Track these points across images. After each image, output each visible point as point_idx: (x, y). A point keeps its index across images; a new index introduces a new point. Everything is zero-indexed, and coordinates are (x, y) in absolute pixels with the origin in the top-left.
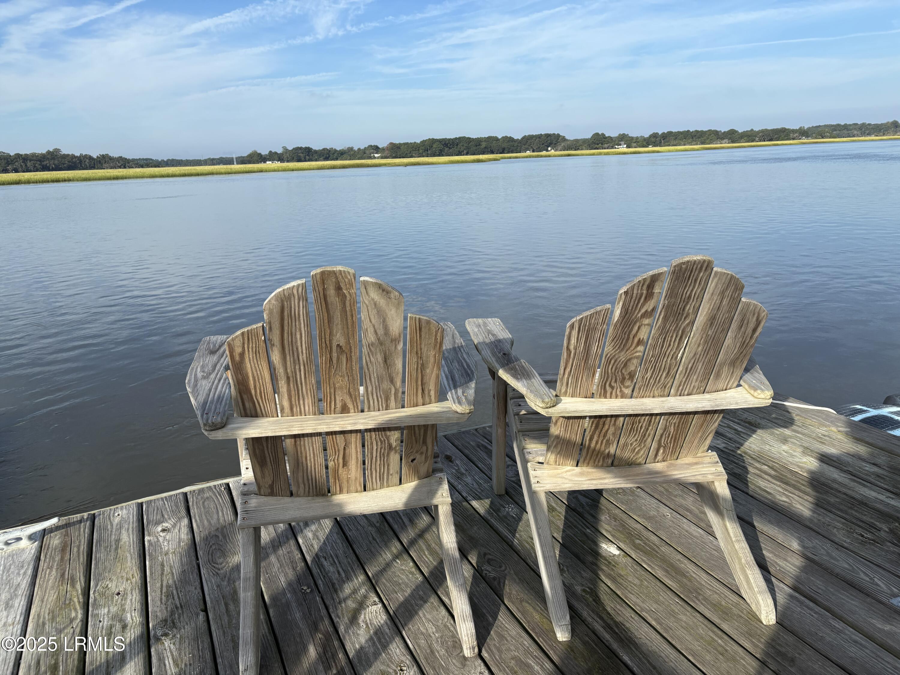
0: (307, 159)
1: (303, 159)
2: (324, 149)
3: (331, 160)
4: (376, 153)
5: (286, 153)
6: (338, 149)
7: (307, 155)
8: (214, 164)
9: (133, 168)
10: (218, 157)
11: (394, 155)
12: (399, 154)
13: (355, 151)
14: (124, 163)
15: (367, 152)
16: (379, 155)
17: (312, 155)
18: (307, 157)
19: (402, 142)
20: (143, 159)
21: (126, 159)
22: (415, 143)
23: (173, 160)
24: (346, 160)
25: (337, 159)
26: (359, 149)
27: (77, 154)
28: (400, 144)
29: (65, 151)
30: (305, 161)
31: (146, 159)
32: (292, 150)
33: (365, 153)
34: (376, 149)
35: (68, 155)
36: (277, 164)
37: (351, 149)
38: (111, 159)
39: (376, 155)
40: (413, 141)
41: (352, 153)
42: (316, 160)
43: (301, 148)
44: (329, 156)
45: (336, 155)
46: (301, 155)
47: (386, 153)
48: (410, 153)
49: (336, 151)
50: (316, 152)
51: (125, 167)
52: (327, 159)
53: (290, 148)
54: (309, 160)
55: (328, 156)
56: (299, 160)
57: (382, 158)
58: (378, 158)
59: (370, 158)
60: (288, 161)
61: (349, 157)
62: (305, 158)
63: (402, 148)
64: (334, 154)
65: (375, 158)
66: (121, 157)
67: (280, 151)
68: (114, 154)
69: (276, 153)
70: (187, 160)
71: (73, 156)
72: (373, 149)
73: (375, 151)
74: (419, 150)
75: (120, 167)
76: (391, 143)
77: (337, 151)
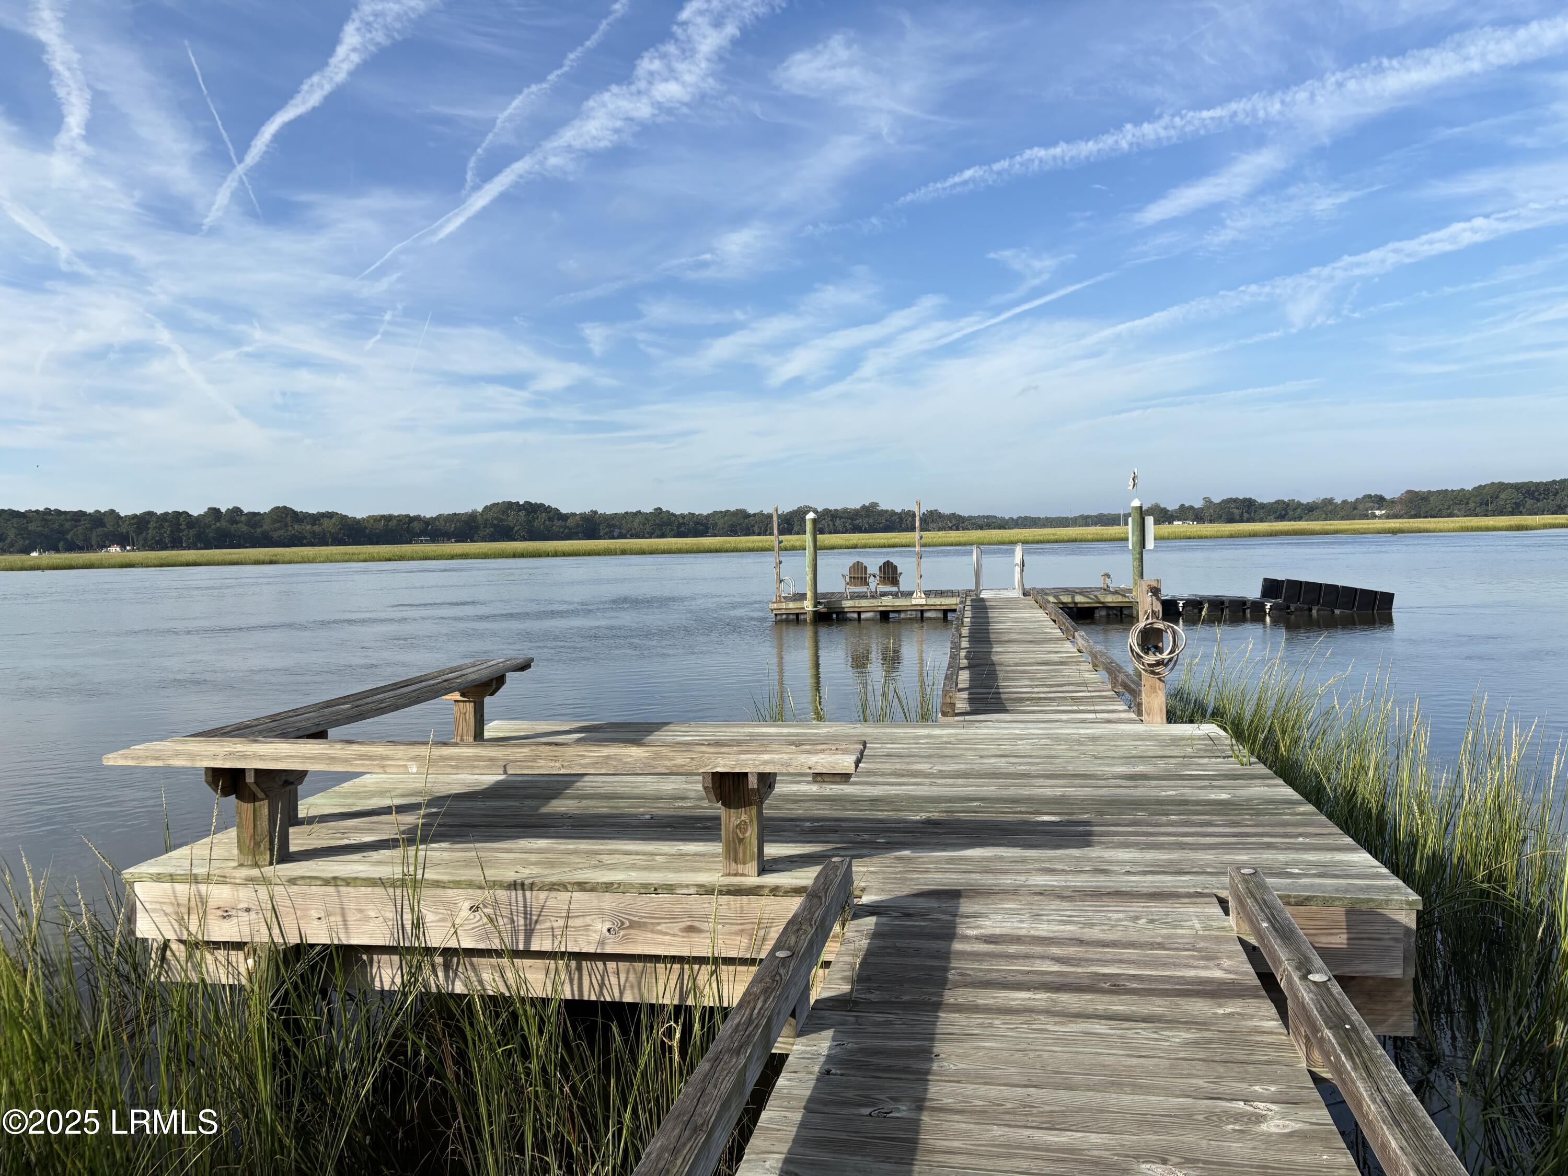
0: (1245, 519)
1: (1238, 517)
2: (1277, 502)
3: (1290, 520)
4: (1378, 509)
5: (1209, 508)
6: (1304, 501)
7: (1247, 512)
8: (1087, 525)
9: (968, 529)
10: (1095, 513)
11: (1413, 512)
12: (1423, 510)
13: (1336, 505)
14: (957, 522)
15: (1361, 507)
16: (1383, 512)
17: (1255, 512)
18: (1246, 515)
19: (1434, 489)
20: (984, 517)
21: (960, 516)
22: (1463, 490)
23: (1026, 518)
24: (1317, 520)
25: (1300, 518)
26: (1345, 502)
27: (898, 510)
28: (1429, 492)
29: (883, 506)
30: (1241, 521)
31: (988, 517)
32: (1220, 503)
33: (1355, 508)
34: (1380, 501)
35: (887, 511)
36: (1192, 527)
37: (1329, 502)
38: (940, 516)
39: (1377, 512)
40: (1457, 487)
41: (1330, 507)
42: (1261, 521)
43: (1235, 500)
44: (1286, 515)
45: (1299, 511)
46: (1236, 511)
47: (1397, 509)
48: (1449, 508)
49: (1299, 504)
50: (1263, 506)
51: (957, 529)
52: (1281, 518)
53: (1217, 500)
54: (1248, 521)
55: (1283, 512)
56: (1231, 520)
57: (1388, 517)
58: (1380, 517)
59: (1365, 517)
60: (1211, 521)
61: (1323, 516)
62: (1241, 516)
63: (1431, 499)
64: (1295, 509)
65: (1374, 516)
66: (954, 514)
67: (1198, 504)
68: (946, 510)
69: (1191, 508)
70: (1047, 519)
71: (893, 513)
72: (1373, 502)
73: (1376, 505)
74: (1467, 503)
75: (951, 529)
76: (1409, 492)
77: (1303, 505)
